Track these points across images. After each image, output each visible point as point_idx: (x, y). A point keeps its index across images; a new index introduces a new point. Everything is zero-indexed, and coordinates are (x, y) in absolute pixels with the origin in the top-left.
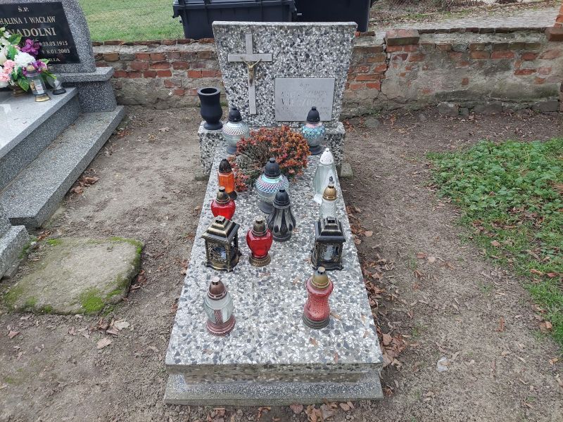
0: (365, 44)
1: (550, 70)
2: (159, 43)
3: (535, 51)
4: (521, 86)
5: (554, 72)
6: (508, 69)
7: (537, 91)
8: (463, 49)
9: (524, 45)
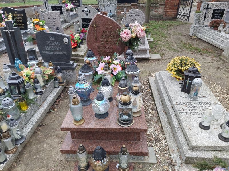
0: (128, 5)
1: (161, 11)
2: (93, 4)
3: (158, 7)
4: (156, 14)
5: (162, 11)
6: (153, 11)
7: (159, 15)
9: (155, 6)
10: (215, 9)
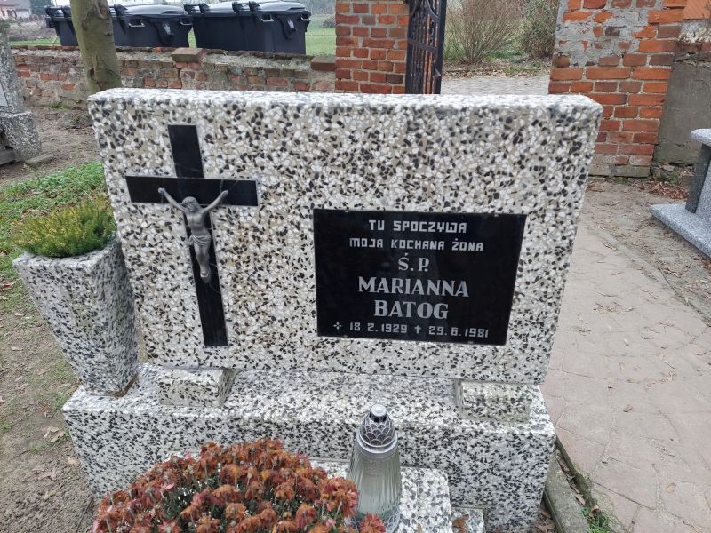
0: (162, 59)
2: (26, 48)
3: (306, 81)
8: (239, 71)
10: (336, 202)
